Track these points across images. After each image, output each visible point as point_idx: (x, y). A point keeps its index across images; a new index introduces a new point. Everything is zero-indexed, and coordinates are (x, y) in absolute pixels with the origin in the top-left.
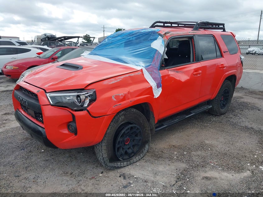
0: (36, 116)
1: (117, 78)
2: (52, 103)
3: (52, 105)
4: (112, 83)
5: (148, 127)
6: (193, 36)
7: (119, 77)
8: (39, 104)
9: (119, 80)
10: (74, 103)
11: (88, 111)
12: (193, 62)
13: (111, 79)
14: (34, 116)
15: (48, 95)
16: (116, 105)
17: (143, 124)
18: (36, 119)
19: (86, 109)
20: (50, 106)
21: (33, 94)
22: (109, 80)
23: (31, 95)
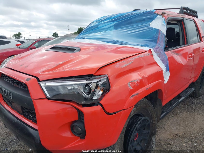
0: (23, 112)
1: (128, 60)
2: (48, 96)
3: (48, 99)
4: (124, 66)
5: (156, 117)
6: (182, 18)
7: (130, 59)
8: (29, 97)
9: (131, 63)
10: (79, 95)
11: (102, 105)
12: (183, 45)
13: (123, 62)
14: (21, 112)
15: (42, 84)
16: (133, 96)
17: (150, 115)
18: (24, 115)
19: (99, 103)
20: (46, 100)
21: (19, 83)
22: (120, 62)
23: (16, 85)
